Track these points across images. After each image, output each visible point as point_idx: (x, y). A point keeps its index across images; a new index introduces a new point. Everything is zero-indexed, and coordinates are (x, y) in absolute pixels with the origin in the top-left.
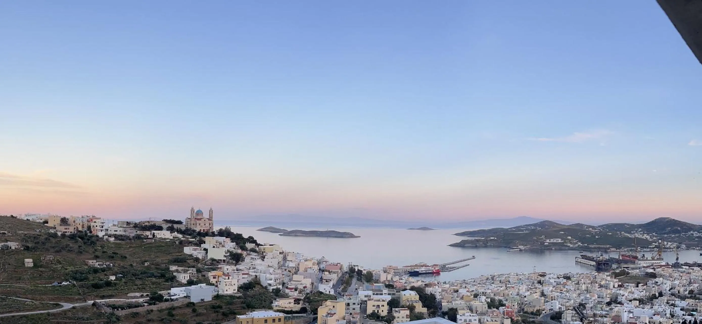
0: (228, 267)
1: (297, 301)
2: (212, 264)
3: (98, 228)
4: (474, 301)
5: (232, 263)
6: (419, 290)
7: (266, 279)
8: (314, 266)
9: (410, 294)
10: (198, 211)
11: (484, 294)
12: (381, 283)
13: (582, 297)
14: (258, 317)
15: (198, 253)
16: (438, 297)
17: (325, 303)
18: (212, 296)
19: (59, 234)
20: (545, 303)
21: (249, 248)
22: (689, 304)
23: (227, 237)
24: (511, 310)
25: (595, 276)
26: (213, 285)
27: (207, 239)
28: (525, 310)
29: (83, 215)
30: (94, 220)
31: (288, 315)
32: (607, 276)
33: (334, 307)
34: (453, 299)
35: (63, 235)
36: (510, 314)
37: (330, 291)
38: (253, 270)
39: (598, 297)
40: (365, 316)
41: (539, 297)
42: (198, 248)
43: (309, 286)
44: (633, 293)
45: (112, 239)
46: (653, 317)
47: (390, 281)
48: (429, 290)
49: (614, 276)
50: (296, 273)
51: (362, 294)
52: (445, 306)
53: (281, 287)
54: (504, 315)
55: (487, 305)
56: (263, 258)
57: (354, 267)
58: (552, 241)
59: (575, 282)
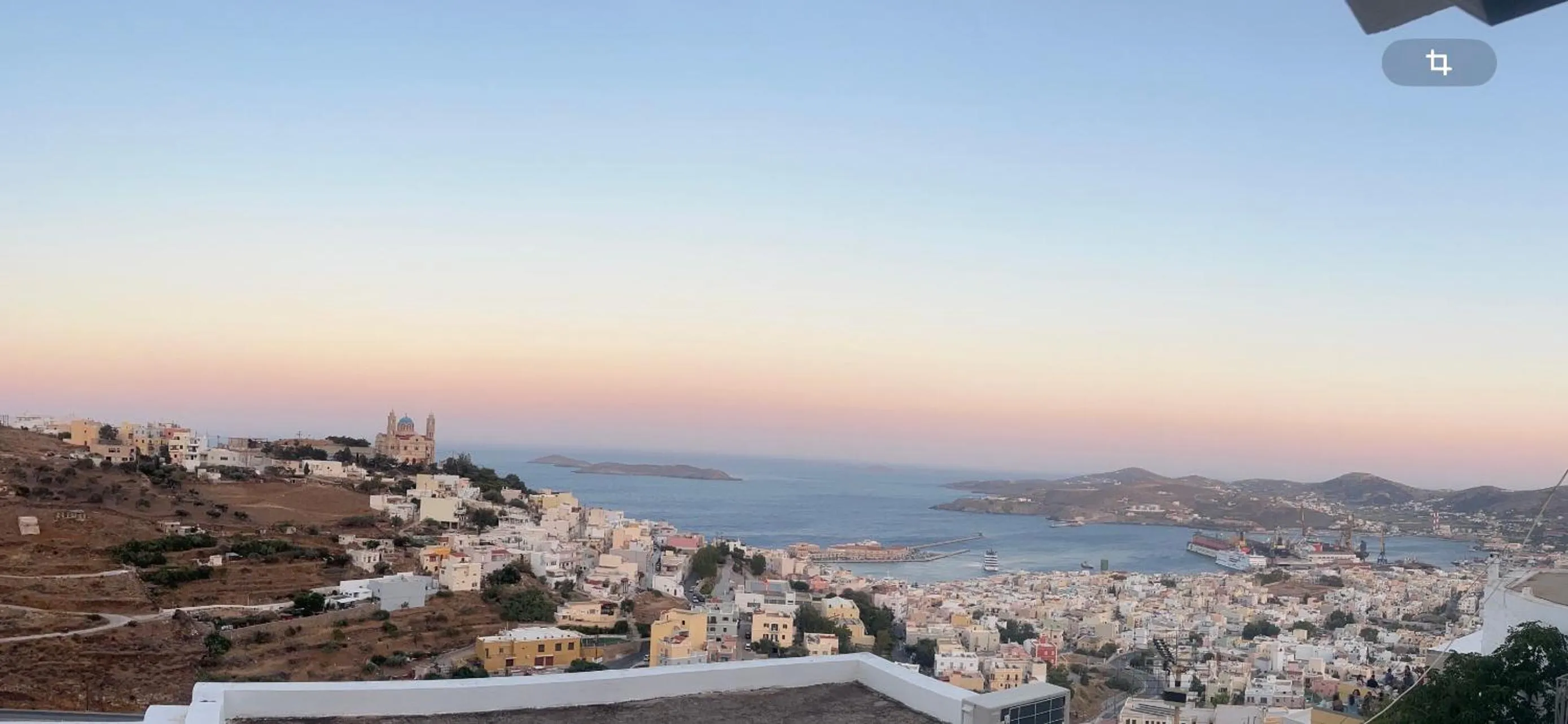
0: (463, 537)
1: (607, 608)
2: (428, 531)
3: (185, 451)
4: (973, 626)
5: (470, 529)
6: (861, 599)
7: (543, 562)
8: (642, 538)
9: (842, 606)
10: (402, 421)
11: (994, 612)
12: (782, 579)
13: (1196, 622)
14: (525, 639)
15: (399, 507)
16: (899, 614)
17: (666, 615)
18: (426, 596)
19: (97, 461)
20: (1120, 631)
21: (508, 499)
22: (1403, 638)
23: (462, 476)
24: (1049, 645)
25: (1224, 580)
26: (429, 574)
27: (420, 479)
28: (1079, 646)
29: (152, 422)
30: (176, 434)
31: (589, 637)
32: (1247, 580)
33: (684, 623)
34: (929, 620)
35: (107, 464)
36: (1046, 653)
37: (675, 591)
38: (517, 544)
39: (1228, 623)
40: (748, 645)
41: (1109, 621)
42: (400, 497)
43: (632, 578)
44: (1297, 615)
45: (216, 476)
46: (1335, 661)
47: (800, 575)
48: (880, 600)
49: (1259, 582)
50: (606, 551)
51: (743, 600)
52: (913, 633)
53: (574, 578)
54: (1034, 656)
55: (999, 635)
56: (537, 519)
57: (727, 544)
58: (1142, 508)
59: (1185, 592)
